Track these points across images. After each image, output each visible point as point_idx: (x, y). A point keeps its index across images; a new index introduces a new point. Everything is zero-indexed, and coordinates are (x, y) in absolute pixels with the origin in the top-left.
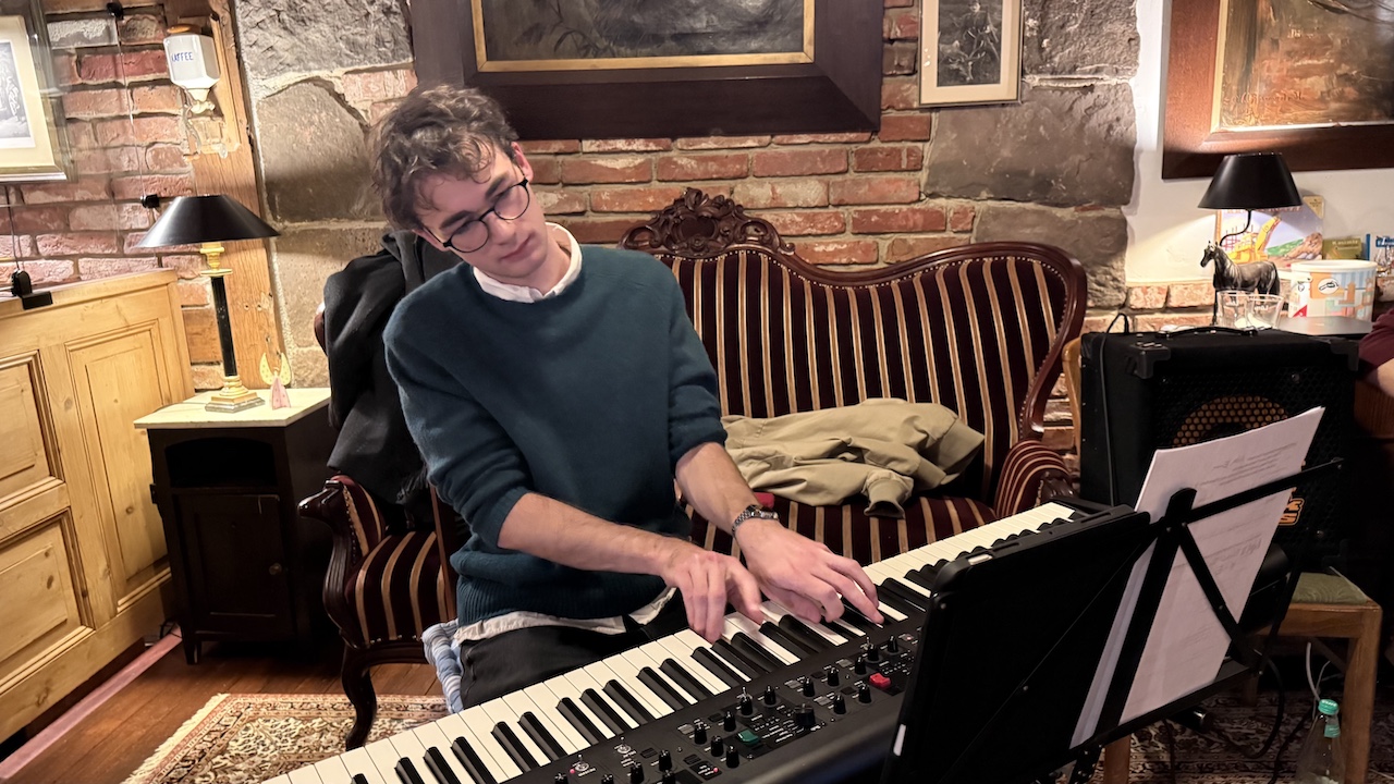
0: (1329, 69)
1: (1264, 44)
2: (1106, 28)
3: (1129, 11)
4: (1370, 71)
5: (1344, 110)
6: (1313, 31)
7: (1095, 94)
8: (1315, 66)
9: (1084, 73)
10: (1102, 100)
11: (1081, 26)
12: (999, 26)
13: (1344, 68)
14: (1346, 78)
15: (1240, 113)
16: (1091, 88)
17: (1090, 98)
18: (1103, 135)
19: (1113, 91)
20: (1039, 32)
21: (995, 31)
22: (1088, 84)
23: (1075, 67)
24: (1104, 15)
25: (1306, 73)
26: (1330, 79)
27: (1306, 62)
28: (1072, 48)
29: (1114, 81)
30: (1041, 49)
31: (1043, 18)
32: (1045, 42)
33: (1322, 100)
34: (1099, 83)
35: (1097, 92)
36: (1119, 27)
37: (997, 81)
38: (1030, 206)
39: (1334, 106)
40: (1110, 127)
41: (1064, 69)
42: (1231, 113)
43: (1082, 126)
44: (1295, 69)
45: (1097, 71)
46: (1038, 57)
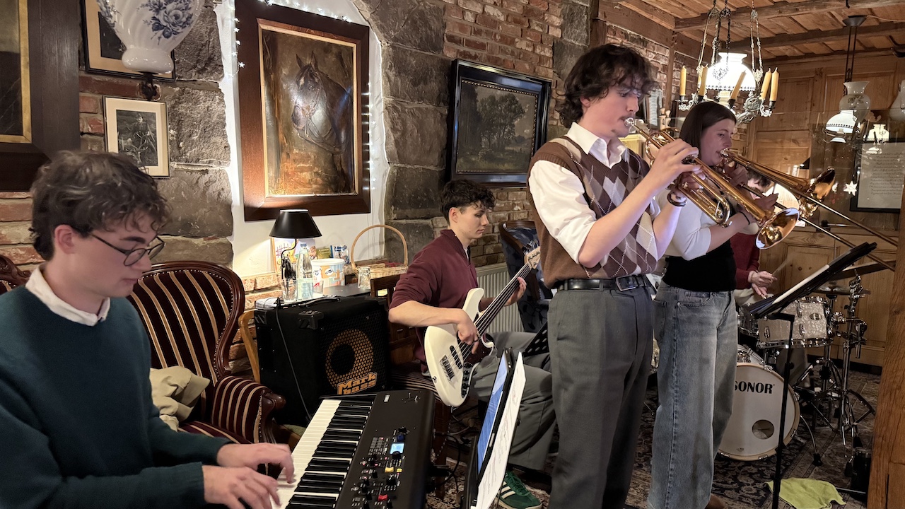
0: (310, 169)
1: (284, 155)
2: (213, 139)
3: (223, 132)
4: (326, 171)
5: (318, 188)
6: (302, 151)
7: (209, 175)
8: (305, 167)
9: (203, 163)
10: (212, 179)
11: (200, 137)
12: (155, 132)
13: (316, 169)
14: (317, 173)
15: (277, 188)
16: (207, 172)
17: (206, 177)
18: (216, 197)
19: (218, 174)
20: (177, 137)
21: (153, 135)
22: (204, 169)
23: (198, 160)
24: (211, 132)
25: (302, 170)
26: (311, 174)
27: (302, 165)
28: (196, 149)
29: (218, 168)
30: (179, 148)
31: (179, 130)
32: (181, 143)
33: (309, 183)
34: (210, 169)
35: (210, 174)
36: (219, 140)
37: (156, 165)
38: (179, 238)
39: (314, 186)
40: (219, 194)
41: (193, 160)
42: (273, 188)
43: (204, 193)
44: (298, 168)
45: (210, 162)
46: (178, 152)
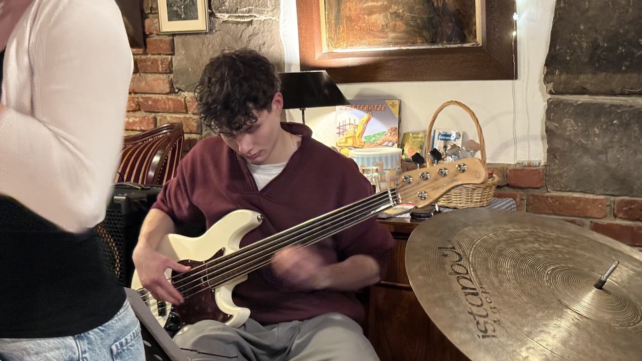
0: (384, 9)
4: (411, 9)
5: (397, 38)
7: (253, 27)
8: (375, 7)
9: (242, 12)
10: (256, 31)
13: (394, 8)
14: (396, 15)
15: (337, 40)
16: (251, 23)
19: (262, 25)
22: (248, 19)
23: (237, 9)
25: (371, 12)
26: (386, 16)
27: (370, 4)
29: (261, 18)
33: (382, 31)
39: (392, 35)
42: (333, 40)
44: (364, 9)
